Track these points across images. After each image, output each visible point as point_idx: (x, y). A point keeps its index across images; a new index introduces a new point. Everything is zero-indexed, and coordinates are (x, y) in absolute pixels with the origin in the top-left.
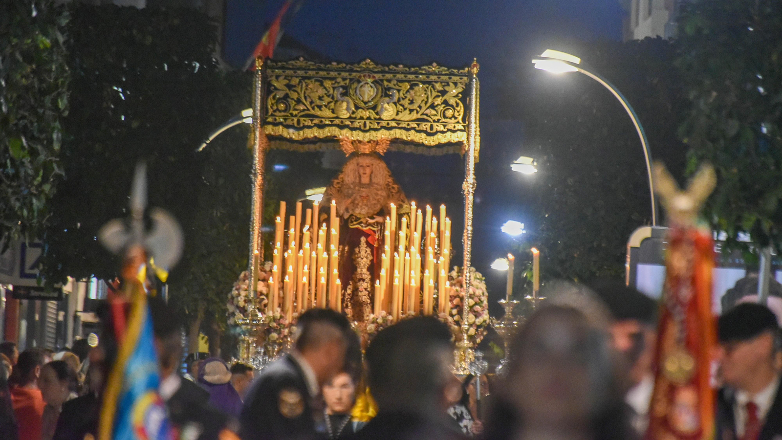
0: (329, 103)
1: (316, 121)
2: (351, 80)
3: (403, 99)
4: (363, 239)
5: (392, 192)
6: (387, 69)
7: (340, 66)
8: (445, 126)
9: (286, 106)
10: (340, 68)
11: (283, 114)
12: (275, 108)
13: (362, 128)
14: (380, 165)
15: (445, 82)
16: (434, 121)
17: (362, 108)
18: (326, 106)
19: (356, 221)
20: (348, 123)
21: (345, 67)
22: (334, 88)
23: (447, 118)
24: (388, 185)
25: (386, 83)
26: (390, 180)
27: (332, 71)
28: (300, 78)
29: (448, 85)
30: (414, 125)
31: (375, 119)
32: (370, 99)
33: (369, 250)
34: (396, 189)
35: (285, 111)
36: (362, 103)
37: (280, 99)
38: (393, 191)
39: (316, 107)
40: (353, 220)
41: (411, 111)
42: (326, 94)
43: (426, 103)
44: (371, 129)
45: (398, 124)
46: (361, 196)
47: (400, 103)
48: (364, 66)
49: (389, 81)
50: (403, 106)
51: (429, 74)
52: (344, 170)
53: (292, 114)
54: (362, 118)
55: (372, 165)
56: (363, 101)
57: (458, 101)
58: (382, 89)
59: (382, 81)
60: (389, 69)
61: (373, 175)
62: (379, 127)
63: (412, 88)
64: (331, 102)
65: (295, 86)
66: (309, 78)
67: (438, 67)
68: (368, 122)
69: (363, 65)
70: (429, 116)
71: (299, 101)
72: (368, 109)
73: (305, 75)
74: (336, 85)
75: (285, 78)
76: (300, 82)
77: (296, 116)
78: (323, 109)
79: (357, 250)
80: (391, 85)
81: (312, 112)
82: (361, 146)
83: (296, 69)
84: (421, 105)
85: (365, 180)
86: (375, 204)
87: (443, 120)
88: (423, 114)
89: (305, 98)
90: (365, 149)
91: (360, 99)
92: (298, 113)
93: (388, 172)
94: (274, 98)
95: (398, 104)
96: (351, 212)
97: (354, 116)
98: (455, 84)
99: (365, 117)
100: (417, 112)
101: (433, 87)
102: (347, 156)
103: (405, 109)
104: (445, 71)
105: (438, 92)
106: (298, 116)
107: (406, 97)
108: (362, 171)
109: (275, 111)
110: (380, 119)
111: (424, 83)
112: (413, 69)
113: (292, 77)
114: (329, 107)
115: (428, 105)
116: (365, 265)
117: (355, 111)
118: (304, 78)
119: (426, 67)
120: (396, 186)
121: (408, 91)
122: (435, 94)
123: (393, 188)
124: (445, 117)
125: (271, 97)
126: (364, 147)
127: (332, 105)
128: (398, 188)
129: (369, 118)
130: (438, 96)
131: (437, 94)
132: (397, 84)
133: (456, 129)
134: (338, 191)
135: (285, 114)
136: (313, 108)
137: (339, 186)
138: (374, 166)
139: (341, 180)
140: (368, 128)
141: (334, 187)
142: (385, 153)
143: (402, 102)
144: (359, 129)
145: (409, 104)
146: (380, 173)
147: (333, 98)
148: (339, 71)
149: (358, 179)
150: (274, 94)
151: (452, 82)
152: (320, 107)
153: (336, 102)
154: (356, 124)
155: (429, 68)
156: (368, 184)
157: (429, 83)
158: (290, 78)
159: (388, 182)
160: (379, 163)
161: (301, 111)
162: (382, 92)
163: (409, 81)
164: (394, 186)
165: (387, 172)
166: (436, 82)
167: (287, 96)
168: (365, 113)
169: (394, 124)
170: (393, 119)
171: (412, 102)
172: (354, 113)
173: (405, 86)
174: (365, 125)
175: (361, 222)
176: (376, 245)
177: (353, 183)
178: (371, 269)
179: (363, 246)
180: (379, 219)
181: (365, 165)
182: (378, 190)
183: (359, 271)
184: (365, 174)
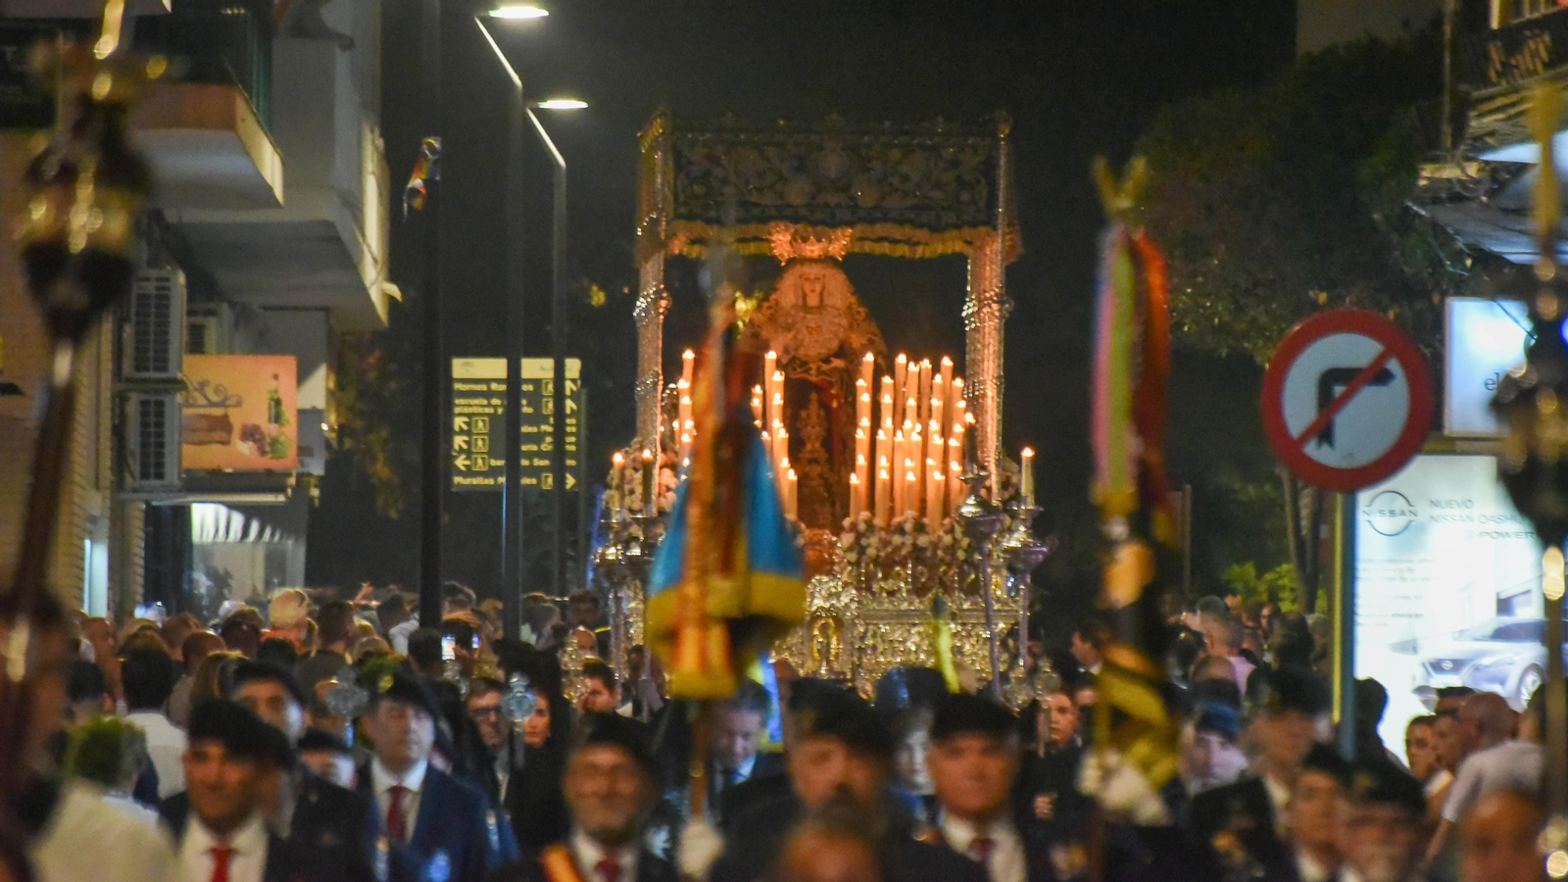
0: (774, 183)
1: (756, 211)
2: (808, 146)
3: (893, 175)
4: (814, 396)
5: (856, 320)
6: (864, 127)
9: (707, 188)
11: (701, 201)
13: (828, 221)
14: (836, 276)
16: (941, 209)
17: (827, 190)
18: (769, 188)
19: (800, 366)
20: (804, 212)
21: (800, 127)
22: (782, 160)
23: (962, 203)
24: (850, 308)
25: (863, 150)
26: (853, 300)
27: (778, 133)
28: (728, 145)
29: (963, 151)
30: (911, 215)
31: (849, 207)
32: (840, 176)
33: (822, 413)
34: (863, 314)
36: (827, 181)
37: (696, 179)
38: (857, 317)
39: (753, 190)
40: (796, 366)
41: (905, 194)
42: (769, 169)
43: (928, 180)
44: (840, 222)
45: (885, 214)
46: (807, 327)
47: (888, 181)
48: (828, 124)
49: (869, 146)
50: (891, 185)
52: (778, 286)
53: (716, 202)
54: (827, 205)
55: (824, 276)
56: (828, 178)
57: (979, 177)
58: (858, 159)
59: (858, 146)
60: (868, 128)
61: (825, 293)
62: (854, 219)
63: (905, 157)
64: (777, 182)
65: (719, 158)
66: (742, 144)
67: (946, 121)
68: (837, 211)
69: (826, 122)
70: (934, 201)
72: (836, 192)
73: (735, 140)
74: (785, 155)
75: (703, 146)
76: (727, 150)
77: (723, 204)
78: (765, 192)
79: (803, 414)
80: (872, 153)
81: (747, 196)
82: (807, 247)
83: (720, 130)
84: (921, 184)
85: (813, 301)
86: (830, 339)
87: (957, 206)
88: (923, 198)
89: (737, 176)
90: (812, 251)
91: (824, 177)
93: (850, 287)
94: (687, 177)
95: (884, 182)
96: (793, 353)
97: (814, 203)
98: (975, 148)
100: (915, 195)
101: (939, 155)
102: (783, 264)
103: (896, 190)
104: (958, 128)
105: (948, 162)
106: (727, 204)
107: (897, 172)
108: (807, 288)
109: (689, 198)
110: (856, 207)
111: (923, 148)
112: (906, 127)
113: (714, 143)
114: (775, 189)
115: (932, 183)
116: (817, 437)
117: (816, 194)
118: (733, 145)
119: (927, 123)
120: (861, 310)
121: (899, 162)
122: (941, 165)
123: (859, 313)
124: (959, 202)
125: (682, 176)
126: (812, 248)
127: (779, 187)
128: (865, 313)
129: (839, 206)
130: (947, 170)
131: (945, 165)
132: (881, 151)
134: (771, 320)
135: (705, 201)
136: (750, 192)
137: (772, 311)
138: (827, 277)
139: (774, 302)
140: (837, 220)
142: (843, 257)
143: (891, 180)
144: (823, 222)
145: (902, 182)
146: (837, 289)
147: (780, 175)
148: (789, 132)
149: (801, 300)
150: (687, 171)
151: (970, 147)
152: (760, 190)
153: (785, 181)
154: (818, 216)
155: (932, 124)
156: (817, 308)
157: (932, 149)
158: (711, 145)
159: (850, 303)
160: (835, 273)
161: (730, 196)
162: (858, 164)
163: (899, 147)
164: (859, 309)
165: (847, 288)
167: (707, 174)
168: (833, 199)
169: (878, 215)
170: (877, 207)
171: (906, 178)
172: (814, 198)
173: (896, 154)
174: (833, 215)
175: (810, 369)
176: (835, 404)
177: (794, 306)
178: (827, 443)
179: (814, 407)
180: (838, 363)
181: (812, 277)
182: (835, 317)
183: (809, 446)
184: (813, 291)
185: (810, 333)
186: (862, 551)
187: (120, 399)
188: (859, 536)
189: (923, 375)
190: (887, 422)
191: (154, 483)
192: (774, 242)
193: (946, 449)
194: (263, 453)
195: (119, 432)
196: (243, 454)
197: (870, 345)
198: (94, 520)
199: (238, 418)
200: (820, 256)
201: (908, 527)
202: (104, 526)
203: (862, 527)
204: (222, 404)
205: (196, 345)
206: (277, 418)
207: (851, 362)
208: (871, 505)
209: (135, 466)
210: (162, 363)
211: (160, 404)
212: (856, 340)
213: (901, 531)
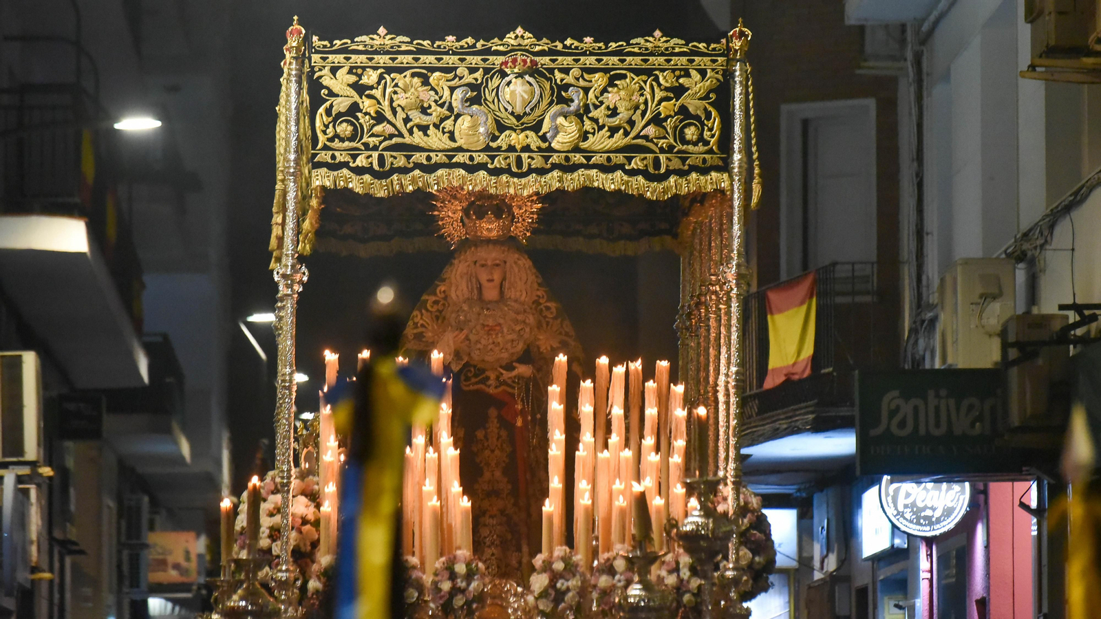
0: (442, 120)
1: (418, 158)
2: (487, 71)
3: (596, 107)
4: (493, 412)
5: (545, 317)
6: (560, 46)
7: (463, 43)
8: (684, 160)
9: (355, 129)
10: (462, 47)
11: (347, 144)
12: (330, 131)
13: (514, 169)
14: (520, 262)
15: (680, 70)
16: (662, 150)
17: (511, 128)
18: (437, 126)
19: (476, 376)
20: (483, 159)
21: (474, 46)
22: (452, 89)
23: (688, 143)
24: (537, 303)
25: (558, 75)
26: (541, 292)
27: (447, 53)
28: (383, 70)
29: (688, 75)
30: (619, 158)
31: (540, 149)
32: (528, 110)
33: (504, 433)
34: (554, 310)
35: (352, 139)
36: (510, 117)
37: (340, 115)
38: (548, 314)
39: (415, 129)
40: (469, 375)
41: (613, 130)
42: (436, 101)
43: (643, 114)
44: (531, 171)
45: (588, 159)
46: (483, 326)
47: (590, 115)
48: (512, 42)
49: (566, 71)
50: (595, 121)
51: (646, 54)
52: (446, 275)
53: (366, 145)
54: (511, 149)
55: (505, 262)
56: (512, 113)
57: (710, 109)
58: (552, 88)
59: (551, 71)
60: (565, 47)
61: (507, 285)
62: (549, 166)
63: (611, 84)
64: (447, 118)
65: (372, 88)
66: (400, 70)
67: (664, 39)
68: (525, 155)
69: (510, 39)
70: (651, 141)
71: (380, 118)
72: (523, 130)
73: (390, 64)
74: (456, 82)
75: (350, 72)
76: (381, 77)
77: (375, 148)
78: (432, 131)
79: (480, 434)
80: (569, 79)
81: (408, 140)
83: (371, 52)
84: (633, 118)
85: (491, 293)
86: (513, 341)
87: (679, 147)
88: (637, 137)
89: (394, 112)
90: (490, 230)
91: (506, 110)
92: (381, 143)
93: (537, 277)
94: (328, 112)
95: (585, 117)
96: (466, 359)
97: (494, 145)
98: (703, 73)
99: (518, 147)
100: (626, 134)
101: (657, 79)
102: (453, 247)
103: (601, 128)
104: (681, 46)
105: (667, 89)
106: (380, 148)
107: (602, 103)
108: (484, 277)
109: (331, 140)
110: (550, 149)
111: (637, 72)
112: (613, 45)
113: (364, 68)
114: (444, 128)
115: (648, 115)
116: (497, 464)
117: (497, 134)
118: (389, 70)
119: (640, 40)
120: (552, 305)
121: (604, 91)
122: (659, 94)
123: (548, 308)
124: (684, 142)
125: (321, 110)
126: (490, 226)
127: (449, 123)
128: (557, 309)
129: (527, 149)
130: (667, 99)
131: (663, 94)
132: (582, 76)
133: (708, 164)
134: (437, 318)
135: (353, 144)
136: (411, 132)
137: (440, 306)
138: (508, 264)
139: (443, 295)
140: (525, 168)
141: (427, 310)
142: (528, 240)
143: (594, 113)
144: (508, 171)
145: (609, 116)
146: (520, 279)
147: (451, 109)
148: (462, 53)
149: (475, 292)
150: (328, 104)
151: (696, 69)
152: (424, 129)
153: (458, 116)
154: (499, 162)
155: (647, 41)
156: (496, 302)
157: (649, 72)
158: (360, 71)
159: (537, 296)
160: (518, 259)
161: (385, 139)
162: (552, 95)
163: (605, 71)
164: (549, 304)
165: (534, 277)
166: (663, 70)
167: (354, 108)
168: (517, 139)
169: (578, 158)
170: (576, 149)
171: (614, 112)
172: (495, 138)
173: (599, 80)
174: (519, 162)
175: (488, 378)
176: (519, 423)
177: (467, 300)
178: (510, 470)
179: (493, 425)
180: (524, 370)
181: (489, 263)
182: (518, 313)
183: (487, 475)
184: (491, 281)
185: (488, 334)
186: (560, 596)
187: (119, 552)
188: (555, 577)
189: (632, 378)
190: (587, 437)
191: (136, 590)
192: (443, 219)
193: (665, 467)
194: (181, 575)
195: (119, 566)
196: (173, 575)
197: (564, 347)
198: (109, 607)
199: (171, 559)
200: (499, 236)
201: (620, 564)
202: (114, 610)
203: (559, 566)
204: (162, 554)
205: (152, 528)
206: (188, 559)
207: (539, 370)
208: (569, 540)
209: (127, 583)
210: (138, 536)
211: (138, 555)
212: (544, 342)
213: (610, 570)
